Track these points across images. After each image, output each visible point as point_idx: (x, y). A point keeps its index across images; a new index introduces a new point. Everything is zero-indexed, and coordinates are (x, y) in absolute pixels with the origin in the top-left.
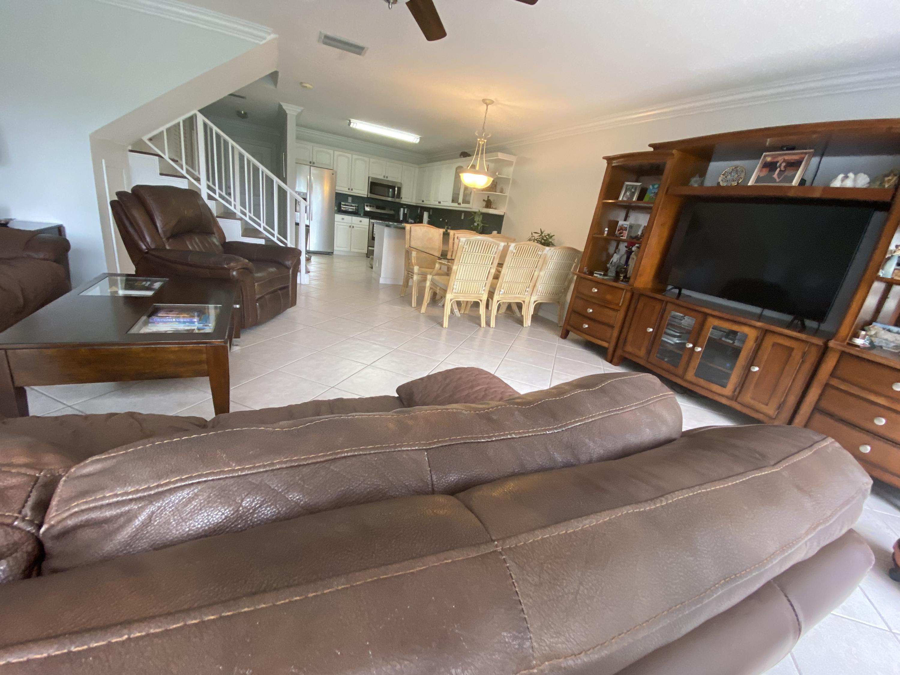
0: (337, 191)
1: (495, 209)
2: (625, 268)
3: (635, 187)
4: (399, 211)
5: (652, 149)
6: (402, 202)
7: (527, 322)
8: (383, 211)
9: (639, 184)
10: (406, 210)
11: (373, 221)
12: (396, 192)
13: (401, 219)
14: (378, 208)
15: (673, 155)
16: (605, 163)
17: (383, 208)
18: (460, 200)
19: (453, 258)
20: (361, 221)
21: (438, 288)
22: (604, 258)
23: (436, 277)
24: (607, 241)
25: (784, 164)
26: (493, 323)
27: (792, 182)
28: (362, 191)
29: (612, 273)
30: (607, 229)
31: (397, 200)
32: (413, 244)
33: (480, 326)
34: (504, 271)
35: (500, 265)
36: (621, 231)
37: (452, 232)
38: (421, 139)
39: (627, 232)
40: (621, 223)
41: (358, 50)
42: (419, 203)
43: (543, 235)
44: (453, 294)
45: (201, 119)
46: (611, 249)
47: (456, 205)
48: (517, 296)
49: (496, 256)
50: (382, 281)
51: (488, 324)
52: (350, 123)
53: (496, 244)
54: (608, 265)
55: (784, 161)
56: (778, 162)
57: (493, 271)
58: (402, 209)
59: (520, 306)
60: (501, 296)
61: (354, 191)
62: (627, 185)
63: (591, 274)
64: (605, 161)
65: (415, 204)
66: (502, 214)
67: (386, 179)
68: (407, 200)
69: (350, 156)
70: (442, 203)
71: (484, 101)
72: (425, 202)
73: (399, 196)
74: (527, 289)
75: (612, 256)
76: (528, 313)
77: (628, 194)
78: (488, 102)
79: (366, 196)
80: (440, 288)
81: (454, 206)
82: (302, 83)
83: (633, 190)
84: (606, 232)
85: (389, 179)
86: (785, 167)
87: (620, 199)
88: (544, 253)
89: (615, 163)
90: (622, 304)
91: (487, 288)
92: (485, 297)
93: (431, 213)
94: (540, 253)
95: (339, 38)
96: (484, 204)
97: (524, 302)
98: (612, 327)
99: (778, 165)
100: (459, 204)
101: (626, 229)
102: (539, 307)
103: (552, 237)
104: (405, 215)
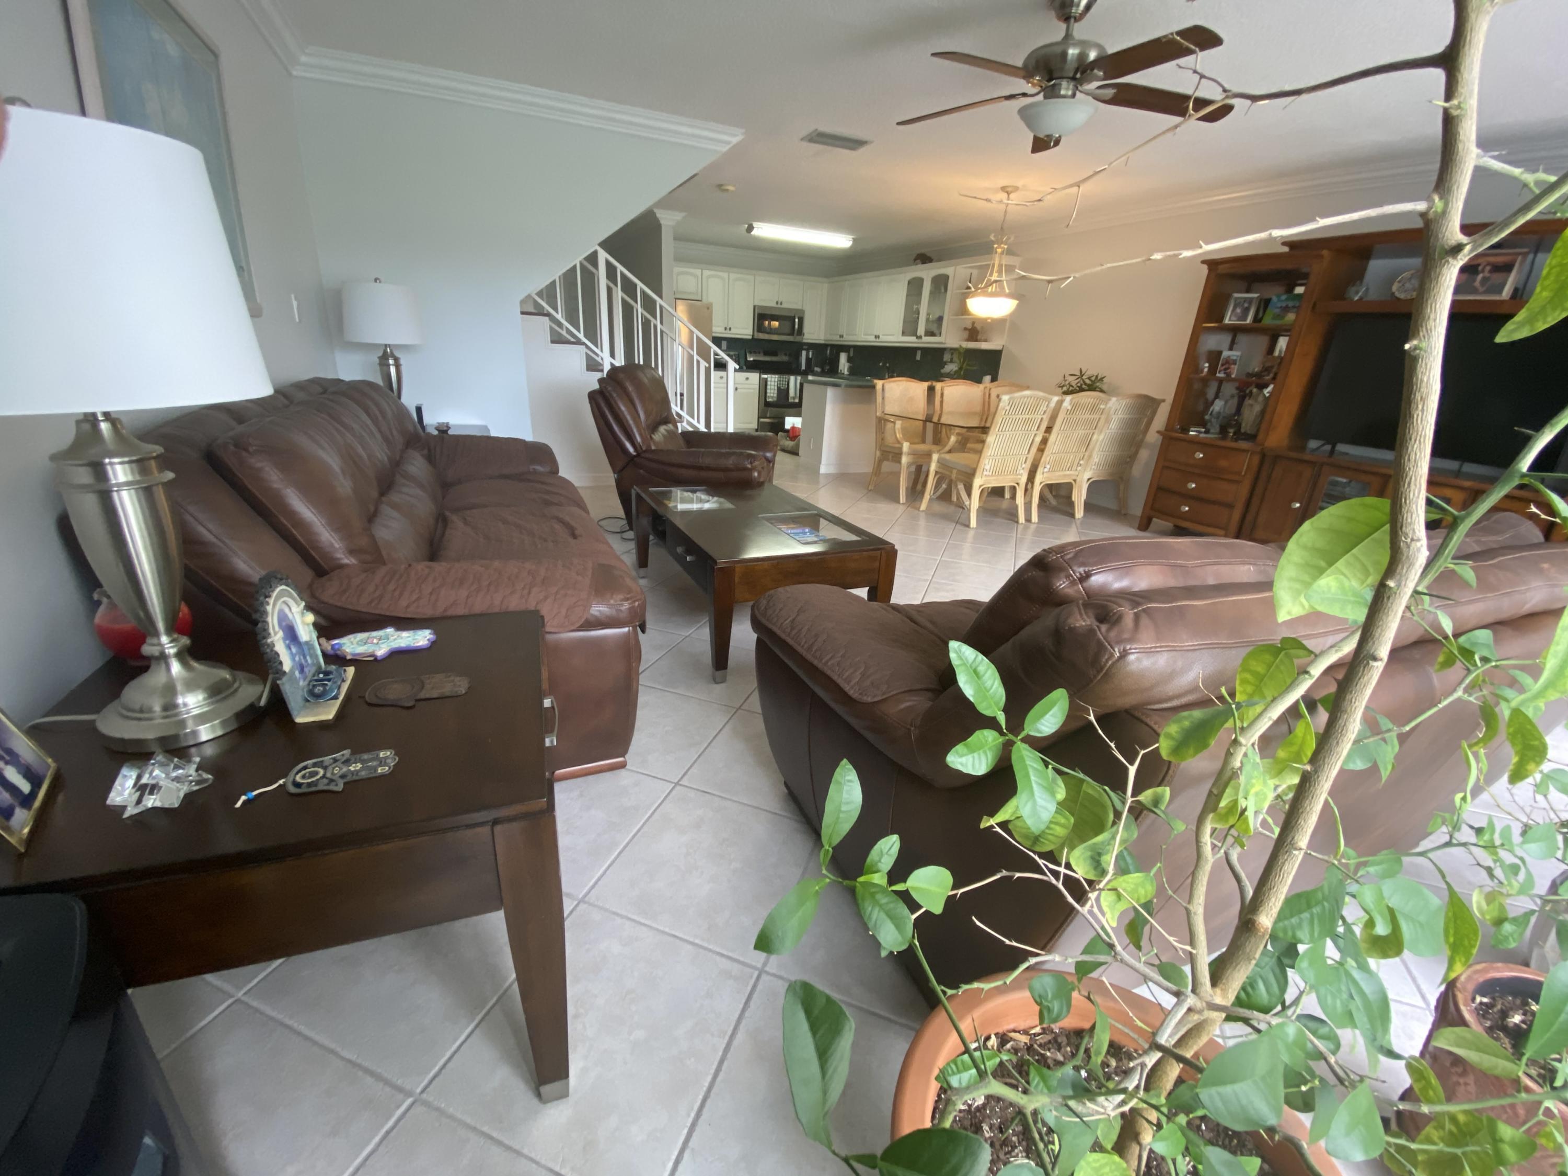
0: (714, 335)
1: (985, 341)
2: (1236, 420)
3: (1250, 301)
4: (798, 356)
5: (1286, 249)
6: (805, 341)
7: (1079, 513)
8: (774, 359)
9: (1256, 295)
10: (811, 353)
11: (765, 376)
12: (796, 326)
13: (803, 368)
14: (766, 354)
15: (1322, 257)
16: (1205, 269)
17: (774, 354)
18: (921, 330)
19: (988, 425)
20: (747, 379)
21: (955, 471)
22: (1201, 407)
23: (948, 456)
24: (1205, 382)
25: (1488, 268)
26: (1035, 518)
27: (1500, 292)
28: (744, 329)
29: (1215, 428)
30: (1207, 365)
31: (798, 339)
32: (889, 409)
33: (1017, 522)
34: (1052, 438)
35: (1049, 429)
36: (1227, 366)
37: (938, 386)
38: (854, 240)
39: (1236, 367)
40: (1226, 354)
41: (855, 144)
42: (835, 339)
43: (1084, 377)
44: (984, 478)
45: (603, 256)
46: (1211, 392)
47: (913, 339)
48: (1068, 473)
49: (1045, 417)
50: (823, 470)
51: (1028, 520)
52: (750, 228)
53: (1045, 399)
54: (1207, 417)
55: (1488, 264)
56: (1479, 265)
57: (1038, 439)
58: (804, 353)
59: (1069, 487)
60: (1045, 475)
61: (733, 331)
62: (1237, 298)
63: (1185, 430)
64: (1205, 267)
65: (822, 342)
66: (999, 348)
67: (779, 306)
68: (815, 337)
69: (725, 275)
70: (882, 338)
71: (1004, 189)
72: (846, 337)
73: (800, 332)
74: (1082, 462)
75: (1212, 403)
76: (1080, 496)
77: (1238, 310)
78: (1009, 189)
79: (750, 337)
80: (959, 471)
81: (909, 341)
82: (722, 185)
83: (1246, 305)
84: (1206, 370)
85: (785, 306)
86: (1490, 272)
87: (1227, 321)
88: (1108, 406)
89: (1222, 269)
90: (1246, 473)
91: (1028, 466)
92: (1024, 479)
93: (852, 354)
94: (1102, 407)
95: (839, 134)
96: (966, 334)
97: (1075, 481)
98: (1231, 506)
99: (1480, 268)
100: (920, 337)
101: (1234, 362)
102: (1094, 486)
103: (1102, 379)
104: (808, 360)
